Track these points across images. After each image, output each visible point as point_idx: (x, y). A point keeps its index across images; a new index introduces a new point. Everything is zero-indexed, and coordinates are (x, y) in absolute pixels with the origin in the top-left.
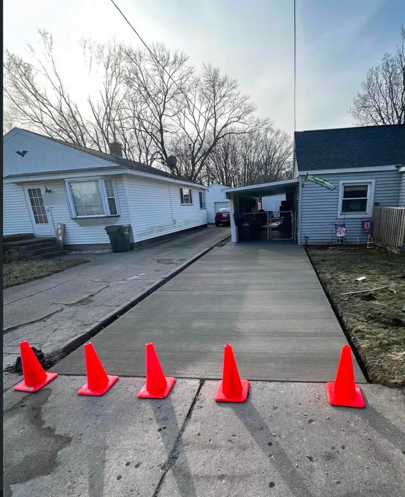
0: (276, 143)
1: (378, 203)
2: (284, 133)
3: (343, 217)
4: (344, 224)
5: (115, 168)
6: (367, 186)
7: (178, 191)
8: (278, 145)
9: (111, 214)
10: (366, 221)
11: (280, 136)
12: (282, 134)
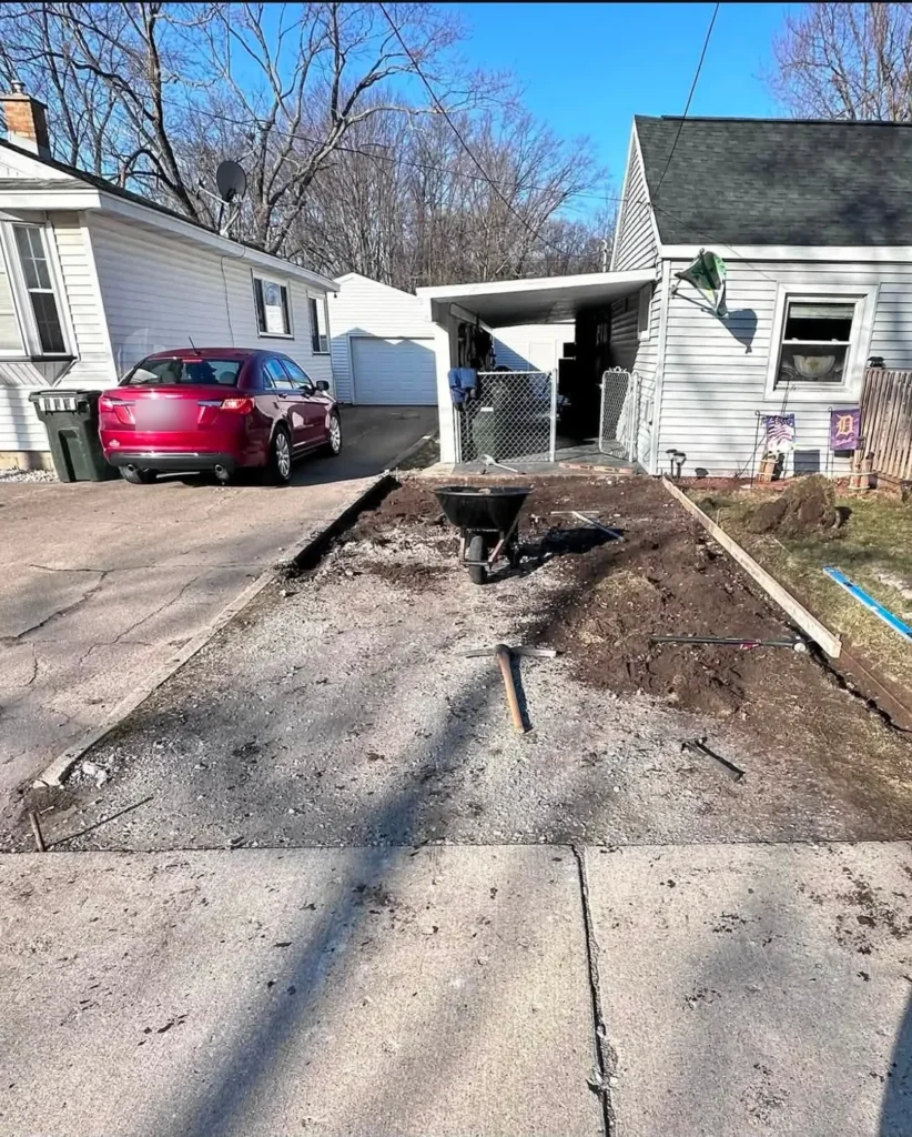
0: (516, 156)
1: (881, 359)
2: (545, 125)
3: (780, 395)
4: (792, 416)
5: (55, 185)
6: (853, 305)
7: (251, 287)
8: (525, 166)
9: (45, 349)
10: (843, 413)
11: (531, 136)
12: (538, 126)
